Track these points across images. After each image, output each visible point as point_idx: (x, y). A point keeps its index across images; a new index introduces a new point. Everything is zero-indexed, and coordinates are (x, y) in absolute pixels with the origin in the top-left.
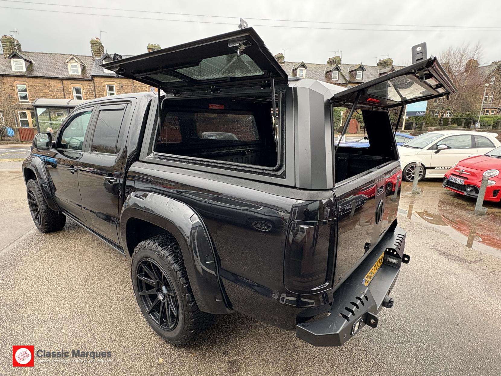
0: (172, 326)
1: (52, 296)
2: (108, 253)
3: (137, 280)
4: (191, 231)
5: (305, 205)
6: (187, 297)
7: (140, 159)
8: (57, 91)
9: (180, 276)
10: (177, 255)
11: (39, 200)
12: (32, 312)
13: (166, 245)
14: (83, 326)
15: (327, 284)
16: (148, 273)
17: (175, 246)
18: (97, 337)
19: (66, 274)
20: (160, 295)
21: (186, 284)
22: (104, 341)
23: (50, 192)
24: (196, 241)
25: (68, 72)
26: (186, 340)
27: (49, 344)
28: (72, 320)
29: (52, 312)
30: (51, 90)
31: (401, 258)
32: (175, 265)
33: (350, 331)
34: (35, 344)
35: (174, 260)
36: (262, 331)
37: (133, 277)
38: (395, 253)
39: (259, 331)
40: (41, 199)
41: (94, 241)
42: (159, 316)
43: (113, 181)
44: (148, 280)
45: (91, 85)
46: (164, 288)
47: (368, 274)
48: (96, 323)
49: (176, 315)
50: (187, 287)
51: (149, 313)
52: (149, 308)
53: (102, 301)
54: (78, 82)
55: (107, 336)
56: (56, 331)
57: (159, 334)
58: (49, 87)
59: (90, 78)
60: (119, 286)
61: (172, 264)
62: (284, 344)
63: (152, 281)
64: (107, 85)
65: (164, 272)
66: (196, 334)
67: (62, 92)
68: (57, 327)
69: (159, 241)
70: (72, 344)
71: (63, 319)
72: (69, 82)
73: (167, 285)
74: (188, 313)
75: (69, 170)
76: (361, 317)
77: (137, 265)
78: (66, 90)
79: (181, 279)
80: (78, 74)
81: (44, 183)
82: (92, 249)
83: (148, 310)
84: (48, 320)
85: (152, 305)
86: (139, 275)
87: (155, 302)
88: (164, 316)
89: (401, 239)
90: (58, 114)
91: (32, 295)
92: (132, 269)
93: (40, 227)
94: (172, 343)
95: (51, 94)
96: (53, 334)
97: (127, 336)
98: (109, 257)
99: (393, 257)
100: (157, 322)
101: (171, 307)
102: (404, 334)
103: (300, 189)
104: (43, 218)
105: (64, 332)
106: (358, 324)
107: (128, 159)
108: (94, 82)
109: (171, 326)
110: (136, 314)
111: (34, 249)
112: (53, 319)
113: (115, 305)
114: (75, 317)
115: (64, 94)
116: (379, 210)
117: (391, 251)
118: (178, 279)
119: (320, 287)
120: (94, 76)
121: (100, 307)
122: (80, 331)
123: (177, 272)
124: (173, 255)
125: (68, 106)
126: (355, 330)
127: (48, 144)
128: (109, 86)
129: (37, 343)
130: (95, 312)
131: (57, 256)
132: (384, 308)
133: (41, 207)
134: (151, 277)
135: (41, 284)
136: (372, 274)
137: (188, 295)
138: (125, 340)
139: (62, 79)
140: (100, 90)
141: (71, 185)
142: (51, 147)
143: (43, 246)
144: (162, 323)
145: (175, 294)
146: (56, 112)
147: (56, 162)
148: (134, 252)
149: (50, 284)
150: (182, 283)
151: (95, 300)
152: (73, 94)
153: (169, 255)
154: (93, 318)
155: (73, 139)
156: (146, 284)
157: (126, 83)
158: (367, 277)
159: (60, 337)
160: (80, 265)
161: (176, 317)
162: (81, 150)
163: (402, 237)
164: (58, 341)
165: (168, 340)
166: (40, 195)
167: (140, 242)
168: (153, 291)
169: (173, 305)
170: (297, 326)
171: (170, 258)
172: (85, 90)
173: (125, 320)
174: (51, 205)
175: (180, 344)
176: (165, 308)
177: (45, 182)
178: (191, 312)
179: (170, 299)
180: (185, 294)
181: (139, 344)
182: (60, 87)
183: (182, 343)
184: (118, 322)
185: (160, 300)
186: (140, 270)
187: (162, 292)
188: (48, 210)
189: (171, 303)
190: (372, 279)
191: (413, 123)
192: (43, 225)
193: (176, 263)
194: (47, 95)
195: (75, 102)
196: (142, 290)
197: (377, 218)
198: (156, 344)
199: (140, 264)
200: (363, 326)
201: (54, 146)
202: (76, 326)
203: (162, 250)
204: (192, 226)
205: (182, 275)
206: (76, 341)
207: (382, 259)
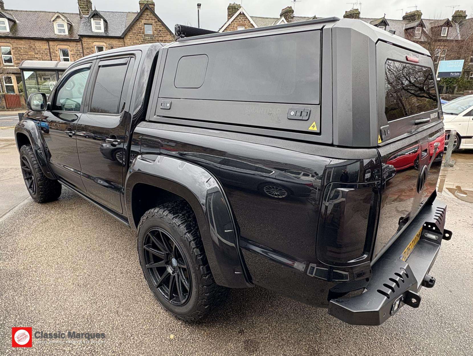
0: (184, 301)
1: (53, 267)
2: (107, 225)
3: (144, 251)
4: (207, 197)
5: (343, 166)
6: (201, 269)
7: (146, 119)
8: (43, 53)
9: (193, 247)
10: (190, 224)
11: (33, 168)
12: (33, 283)
13: (177, 213)
14: (87, 299)
15: (365, 256)
16: (157, 244)
17: (187, 215)
18: (103, 311)
19: (65, 245)
20: (169, 268)
21: (201, 255)
22: (111, 315)
23: (45, 159)
24: (212, 209)
25: (54, 32)
26: (200, 316)
27: (54, 315)
28: (76, 292)
29: (54, 284)
30: (37, 52)
31: (441, 234)
32: (188, 235)
33: (389, 309)
34: (39, 315)
35: (187, 230)
36: (280, 310)
37: (139, 248)
38: (434, 228)
39: (277, 310)
40: (36, 166)
41: (92, 212)
42: (168, 290)
43: (116, 143)
44: (156, 252)
45: (79, 46)
46: (174, 261)
47: (406, 250)
48: (101, 296)
49: (188, 289)
50: (201, 259)
51: (157, 287)
52: (157, 282)
53: (105, 273)
54: (65, 43)
55: (113, 309)
56: (60, 303)
57: (168, 309)
58: (34, 49)
59: (78, 38)
60: (122, 259)
61: (185, 234)
62: (305, 325)
63: (161, 253)
64: (96, 46)
65: (176, 243)
66: (210, 310)
67: (49, 54)
68: (60, 299)
69: (169, 209)
70: (77, 317)
71: (67, 291)
72: (56, 43)
73: (178, 257)
74: (203, 287)
75: (67, 133)
76: (402, 295)
77: (145, 234)
78: (53, 52)
79: (195, 250)
80: (65, 34)
81: (38, 149)
82: (91, 221)
83: (156, 284)
84: (51, 291)
85: (160, 279)
86: (146, 246)
87: (164, 276)
88: (174, 290)
89: (441, 213)
90: (45, 79)
91: (32, 266)
92: (138, 240)
93: (35, 196)
94: (183, 319)
95: (37, 57)
96: (57, 306)
97: (134, 310)
98: (109, 229)
99: (432, 233)
100: (166, 297)
101: (183, 281)
102: (442, 319)
103: (339, 146)
104: (38, 187)
105: (68, 304)
106: (398, 303)
107: (133, 118)
108: (82, 43)
109: (182, 300)
110: (142, 289)
111: (30, 219)
112: (56, 291)
113: (119, 278)
114: (78, 289)
115: (51, 57)
116: (422, 176)
117: (429, 226)
118: (192, 250)
119: (358, 260)
120: (82, 36)
121: (103, 280)
122: (85, 304)
123: (190, 242)
124: (186, 224)
125: (56, 68)
126: (395, 309)
127: (42, 106)
128: (98, 47)
129: (41, 315)
130: (99, 285)
131: (55, 227)
132: (423, 287)
133: (36, 176)
134: (160, 248)
135: (40, 254)
136: (409, 249)
137: (202, 268)
138: (132, 314)
139: (48, 40)
140: (88, 52)
141: (65, 152)
142: (46, 109)
143: (39, 216)
144: (171, 297)
145: (188, 266)
146: (42, 77)
147: (48, 127)
148: (141, 221)
149: (49, 255)
150: (196, 254)
151: (98, 273)
152: (59, 57)
153: (181, 224)
154: (98, 291)
155: (68, 101)
156: (154, 256)
157: (116, 44)
158: (405, 253)
159: (65, 310)
160: (79, 236)
161: (189, 291)
162: (79, 111)
163: (442, 210)
164: (63, 313)
165: (178, 316)
166: (35, 162)
167: (148, 210)
168: (161, 264)
169: (185, 278)
170: (331, 301)
171: (182, 227)
172: (72, 52)
173: (131, 294)
174: (46, 173)
175: (192, 320)
176: (175, 281)
177: (40, 148)
178: (206, 286)
179: (181, 272)
180: (200, 266)
181: (148, 319)
182: (46, 49)
183: (195, 319)
184: (124, 295)
185: (170, 273)
186: (147, 241)
187: (171, 264)
188: (43, 178)
189: (182, 276)
190: (409, 255)
191: (443, 87)
192: (38, 194)
193: (189, 232)
194: (32, 57)
195: (62, 65)
196: (149, 263)
197: (419, 186)
198: (166, 320)
199: (148, 234)
200: (402, 306)
201: (49, 109)
202: (80, 298)
203: (174, 218)
204: (207, 192)
205: (196, 245)
206: (81, 314)
207: (419, 234)
